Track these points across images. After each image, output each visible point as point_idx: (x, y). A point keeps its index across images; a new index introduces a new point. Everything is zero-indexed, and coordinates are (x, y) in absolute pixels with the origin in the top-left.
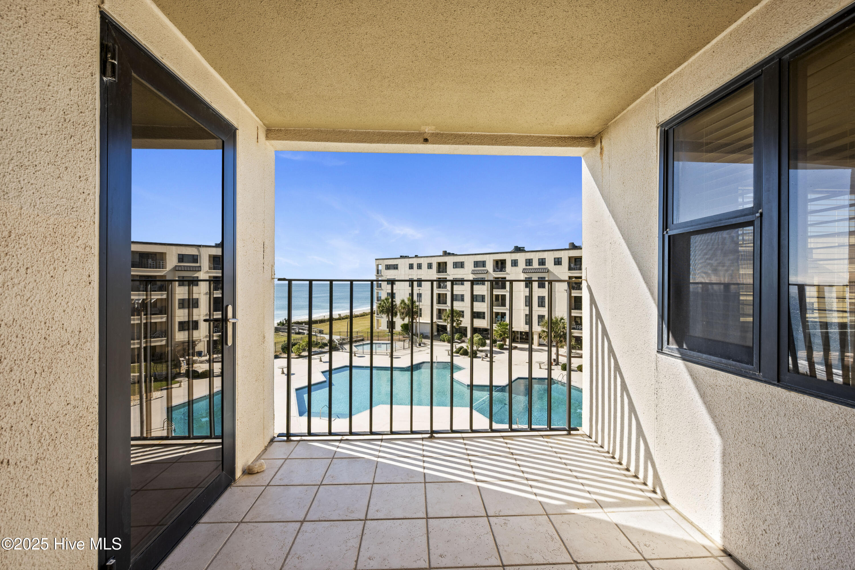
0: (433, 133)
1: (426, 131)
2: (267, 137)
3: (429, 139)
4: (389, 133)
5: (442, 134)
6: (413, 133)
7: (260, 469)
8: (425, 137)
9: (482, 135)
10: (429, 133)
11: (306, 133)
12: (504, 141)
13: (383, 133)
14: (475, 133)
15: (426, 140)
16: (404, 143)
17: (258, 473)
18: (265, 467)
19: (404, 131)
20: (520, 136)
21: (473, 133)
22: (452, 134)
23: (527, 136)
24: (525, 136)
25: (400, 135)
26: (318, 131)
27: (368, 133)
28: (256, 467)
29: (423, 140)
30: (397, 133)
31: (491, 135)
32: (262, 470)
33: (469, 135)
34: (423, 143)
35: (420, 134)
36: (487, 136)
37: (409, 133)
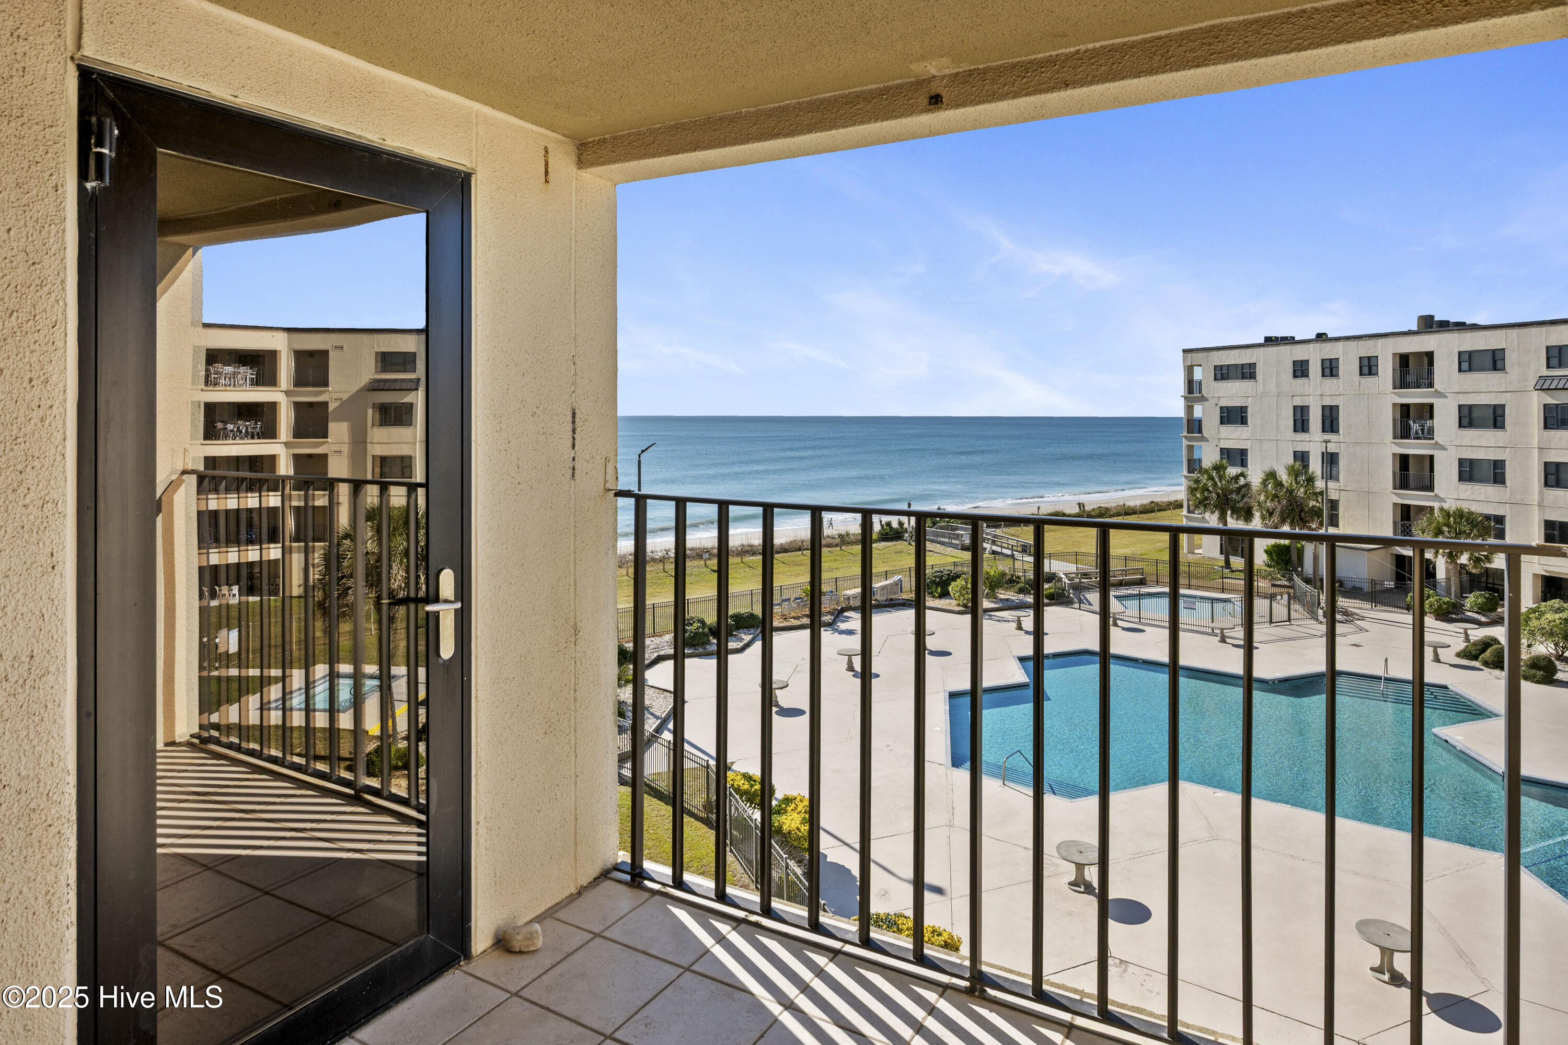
0: (957, 74)
1: (933, 71)
2: (581, 163)
3: (944, 93)
4: (836, 99)
5: (985, 71)
6: (900, 86)
7: (527, 946)
8: (933, 92)
9: (1113, 49)
10: (943, 77)
11: (652, 138)
12: (1193, 50)
13: (822, 101)
14: (1090, 46)
15: (936, 101)
16: (876, 120)
17: (521, 952)
18: (540, 942)
19: (874, 86)
20: (1256, 21)
21: (1082, 47)
22: (1013, 66)
23: (1290, 15)
24: (1277, 17)
25: (865, 99)
26: (675, 127)
27: (785, 109)
28: (519, 937)
29: (926, 101)
30: (858, 96)
31: (1145, 41)
32: (532, 949)
33: (1068, 57)
34: (927, 111)
35: (921, 83)
36: (1132, 45)
37: (888, 89)
